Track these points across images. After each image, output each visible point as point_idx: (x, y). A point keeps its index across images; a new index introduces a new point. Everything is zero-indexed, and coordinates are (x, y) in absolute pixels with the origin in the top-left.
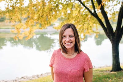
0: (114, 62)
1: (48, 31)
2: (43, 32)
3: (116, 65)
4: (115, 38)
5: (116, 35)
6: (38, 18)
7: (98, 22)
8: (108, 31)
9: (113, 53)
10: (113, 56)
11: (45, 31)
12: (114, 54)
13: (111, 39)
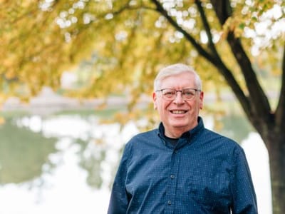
0: (278, 209)
4: (277, 129)
7: (221, 78)
8: (254, 109)
9: (273, 179)
10: (273, 188)
12: (276, 184)
13: (266, 132)
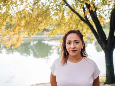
0: (108, 73)
1: (44, 37)
2: (40, 38)
3: (110, 76)
5: (109, 42)
6: (25, 25)
11: (41, 37)
12: (108, 64)
13: (104, 47)
